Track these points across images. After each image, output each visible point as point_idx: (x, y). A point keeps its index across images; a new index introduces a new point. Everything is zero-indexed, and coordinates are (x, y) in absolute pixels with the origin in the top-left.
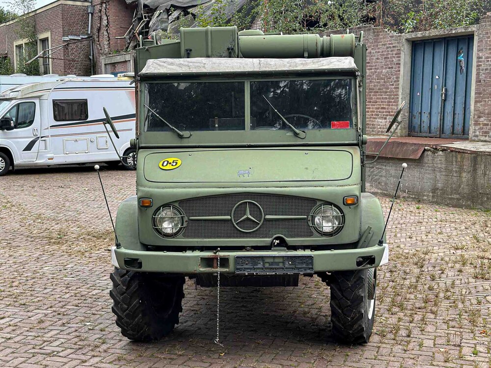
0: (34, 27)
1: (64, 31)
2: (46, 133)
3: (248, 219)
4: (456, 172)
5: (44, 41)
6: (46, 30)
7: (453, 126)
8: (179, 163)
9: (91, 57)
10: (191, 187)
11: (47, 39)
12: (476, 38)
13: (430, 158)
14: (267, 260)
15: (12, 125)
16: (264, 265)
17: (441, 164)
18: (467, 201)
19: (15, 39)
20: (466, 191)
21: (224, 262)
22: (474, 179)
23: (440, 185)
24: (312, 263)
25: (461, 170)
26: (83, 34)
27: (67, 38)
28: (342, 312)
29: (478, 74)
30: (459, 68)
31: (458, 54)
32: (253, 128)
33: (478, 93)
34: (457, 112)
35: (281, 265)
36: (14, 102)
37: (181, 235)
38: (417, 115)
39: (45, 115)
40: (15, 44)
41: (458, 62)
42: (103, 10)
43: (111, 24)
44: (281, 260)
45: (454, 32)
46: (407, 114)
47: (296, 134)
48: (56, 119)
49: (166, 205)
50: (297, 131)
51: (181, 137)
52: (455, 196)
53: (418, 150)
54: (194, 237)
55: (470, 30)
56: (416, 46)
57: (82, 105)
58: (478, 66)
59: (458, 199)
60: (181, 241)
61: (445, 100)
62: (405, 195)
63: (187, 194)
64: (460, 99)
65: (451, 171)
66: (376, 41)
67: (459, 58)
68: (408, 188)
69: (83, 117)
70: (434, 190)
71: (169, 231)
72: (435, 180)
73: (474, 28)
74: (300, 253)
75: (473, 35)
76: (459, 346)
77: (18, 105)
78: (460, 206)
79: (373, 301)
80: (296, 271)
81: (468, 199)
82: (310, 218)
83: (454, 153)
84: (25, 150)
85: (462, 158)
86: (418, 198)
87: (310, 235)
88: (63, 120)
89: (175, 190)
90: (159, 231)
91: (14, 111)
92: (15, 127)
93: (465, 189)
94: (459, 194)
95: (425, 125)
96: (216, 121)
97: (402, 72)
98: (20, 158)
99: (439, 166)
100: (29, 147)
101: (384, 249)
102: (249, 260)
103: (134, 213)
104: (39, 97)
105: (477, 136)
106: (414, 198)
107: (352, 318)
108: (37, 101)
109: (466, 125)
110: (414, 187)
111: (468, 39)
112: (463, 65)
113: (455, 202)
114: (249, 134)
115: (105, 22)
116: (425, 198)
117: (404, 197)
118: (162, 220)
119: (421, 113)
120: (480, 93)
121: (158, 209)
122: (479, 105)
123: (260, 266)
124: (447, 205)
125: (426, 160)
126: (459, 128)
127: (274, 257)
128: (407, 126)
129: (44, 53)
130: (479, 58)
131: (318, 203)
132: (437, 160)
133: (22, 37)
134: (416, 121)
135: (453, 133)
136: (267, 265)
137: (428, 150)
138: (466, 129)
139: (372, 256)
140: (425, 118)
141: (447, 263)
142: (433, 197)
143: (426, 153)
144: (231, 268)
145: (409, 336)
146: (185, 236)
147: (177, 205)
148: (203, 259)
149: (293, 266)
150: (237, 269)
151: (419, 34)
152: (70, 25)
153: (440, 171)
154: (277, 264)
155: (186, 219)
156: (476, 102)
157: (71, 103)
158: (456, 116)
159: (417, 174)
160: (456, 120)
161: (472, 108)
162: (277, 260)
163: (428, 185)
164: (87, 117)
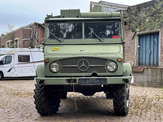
0: (13, 36)
1: (23, 37)
2: (15, 66)
3: (83, 66)
4: (155, 75)
5: (16, 41)
6: (17, 37)
7: (153, 63)
8: (59, 48)
9: (32, 46)
10: (63, 55)
11: (17, 40)
12: (160, 33)
13: (146, 71)
14: (90, 80)
15: (4, 63)
16: (89, 81)
17: (150, 73)
18: (159, 85)
19: (7, 41)
20: (159, 82)
21: (75, 81)
22: (162, 77)
23: (150, 80)
24: (106, 81)
25: (157, 74)
26: (30, 38)
27: (24, 39)
28: (117, 102)
29: (161, 45)
30: (155, 43)
31: (154, 38)
32: (85, 38)
33: (161, 51)
34: (154, 58)
35: (95, 82)
36: (5, 56)
37: (59, 72)
38: (141, 59)
39: (15, 60)
40: (7, 42)
41: (154, 41)
42: (36, 30)
43: (39, 35)
44: (95, 80)
45: (152, 31)
46: (138, 59)
47: (100, 40)
48: (19, 61)
49: (54, 62)
50: (101, 39)
51: (60, 41)
52: (155, 84)
53: (142, 68)
54: (64, 73)
55: (158, 30)
56: (140, 36)
57: (28, 57)
58: (161, 42)
59: (156, 85)
60: (59, 74)
61: (150, 54)
62: (138, 84)
63: (62, 58)
64: (155, 53)
65: (153, 75)
66: (127, 35)
67: (155, 40)
68: (139, 82)
69: (28, 61)
70: (148, 82)
71: (55, 71)
72: (148, 78)
73: (159, 30)
74: (102, 78)
75: (159, 32)
76: (159, 116)
77: (6, 57)
78: (157, 87)
79: (128, 101)
80: (100, 84)
81: (160, 84)
82: (105, 66)
83: (154, 69)
84: (8, 72)
85: (157, 70)
86: (143, 85)
87: (106, 72)
88: (21, 62)
89: (57, 56)
90: (51, 71)
91: (5, 59)
92: (5, 64)
93: (158, 81)
94: (156, 83)
95: (144, 63)
96: (73, 36)
97: (135, 45)
98: (6, 75)
99: (149, 74)
100: (9, 71)
101: (132, 77)
102: (84, 80)
103: (43, 67)
104: (13, 54)
105: (162, 65)
106: (141, 85)
107: (121, 105)
108: (13, 55)
109: (158, 62)
110: (141, 82)
111: (157, 33)
112: (156, 42)
113: (155, 86)
114: (84, 40)
115: (37, 34)
116: (145, 85)
117: (138, 85)
118: (53, 66)
119: (142, 59)
120: (162, 51)
121: (51, 63)
122: (162, 55)
123: (87, 82)
124: (152, 87)
125: (145, 72)
126: (155, 63)
127: (93, 79)
128: (138, 63)
129: (16, 44)
130: (161, 39)
131: (108, 61)
132: (149, 72)
133: (9, 39)
134: (141, 61)
135: (153, 65)
136: (90, 82)
137: (145, 68)
138: (158, 63)
139: (128, 79)
140: (144, 60)
141: (154, 98)
142: (148, 84)
143: (145, 69)
144: (77, 83)
145: (141, 114)
146: (61, 72)
147: (58, 61)
148: (67, 80)
149: (99, 82)
150: (79, 83)
151: (141, 33)
152: (25, 35)
153: (150, 75)
154: (94, 81)
155: (61, 66)
156: (161, 54)
157: (24, 56)
158: (154, 59)
159: (142, 77)
160: (154, 60)
161: (160, 56)
162: (93, 80)
163: (146, 80)
164: (29, 61)
